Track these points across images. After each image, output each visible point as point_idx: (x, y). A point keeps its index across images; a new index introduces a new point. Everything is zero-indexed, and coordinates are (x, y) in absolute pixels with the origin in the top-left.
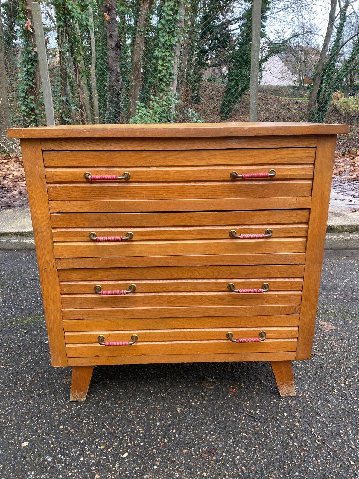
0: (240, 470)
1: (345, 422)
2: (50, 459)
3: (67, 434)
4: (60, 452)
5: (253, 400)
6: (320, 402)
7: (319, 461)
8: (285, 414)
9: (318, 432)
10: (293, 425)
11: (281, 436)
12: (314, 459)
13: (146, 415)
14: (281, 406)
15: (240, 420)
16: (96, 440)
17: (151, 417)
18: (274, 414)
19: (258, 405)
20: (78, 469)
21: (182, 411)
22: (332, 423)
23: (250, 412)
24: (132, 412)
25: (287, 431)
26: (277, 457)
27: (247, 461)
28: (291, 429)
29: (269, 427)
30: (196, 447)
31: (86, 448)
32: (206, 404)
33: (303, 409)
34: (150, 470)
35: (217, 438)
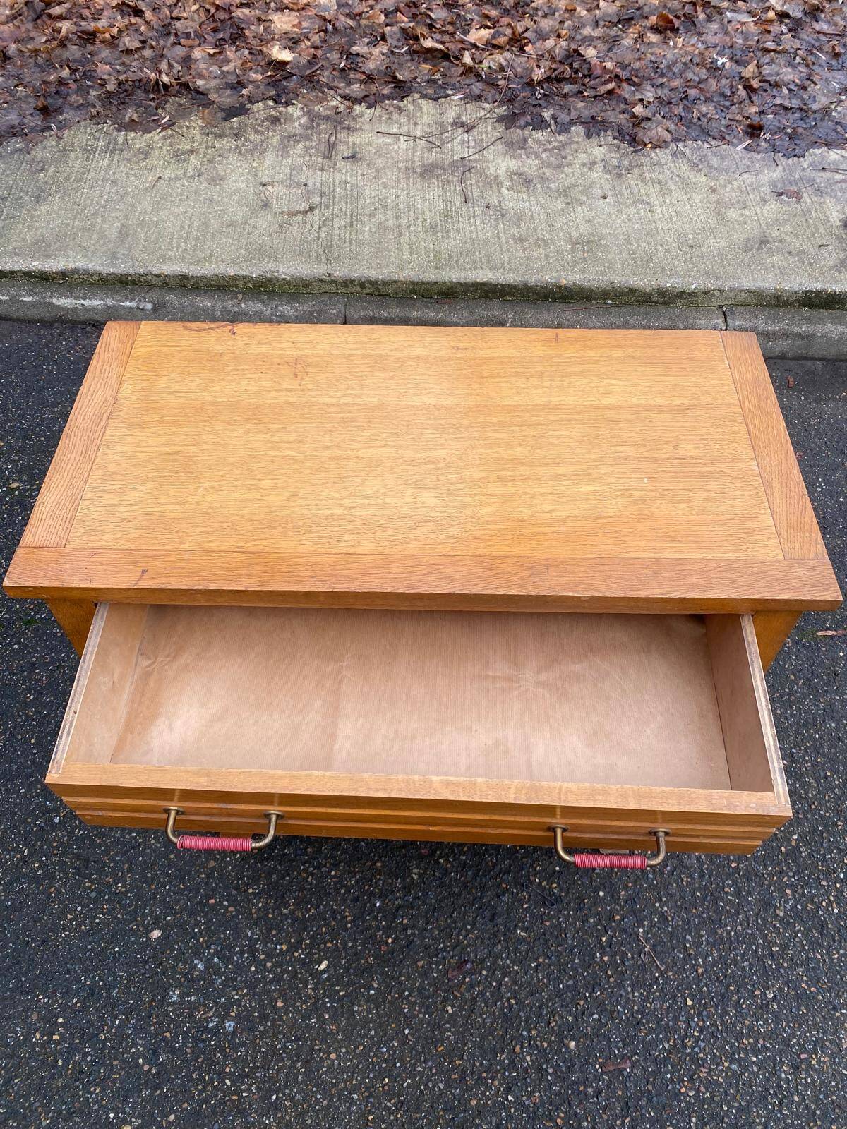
0: (506, 1004)
1: (700, 916)
2: (200, 966)
3: (223, 915)
4: (217, 953)
5: (550, 857)
6: (668, 868)
7: (636, 994)
8: (601, 894)
9: (649, 936)
10: (611, 918)
11: (584, 940)
12: (629, 989)
13: (357, 882)
14: (597, 874)
15: (521, 902)
16: (274, 932)
17: (366, 887)
18: (582, 891)
19: (557, 868)
20: (249, 988)
21: (420, 876)
22: (679, 917)
23: (540, 883)
24: (333, 873)
25: (597, 929)
26: (571, 982)
27: (520, 987)
28: (605, 927)
29: (568, 920)
30: (440, 955)
31: (257, 946)
32: (465, 861)
33: (635, 882)
34: (363, 996)
35: (477, 938)
